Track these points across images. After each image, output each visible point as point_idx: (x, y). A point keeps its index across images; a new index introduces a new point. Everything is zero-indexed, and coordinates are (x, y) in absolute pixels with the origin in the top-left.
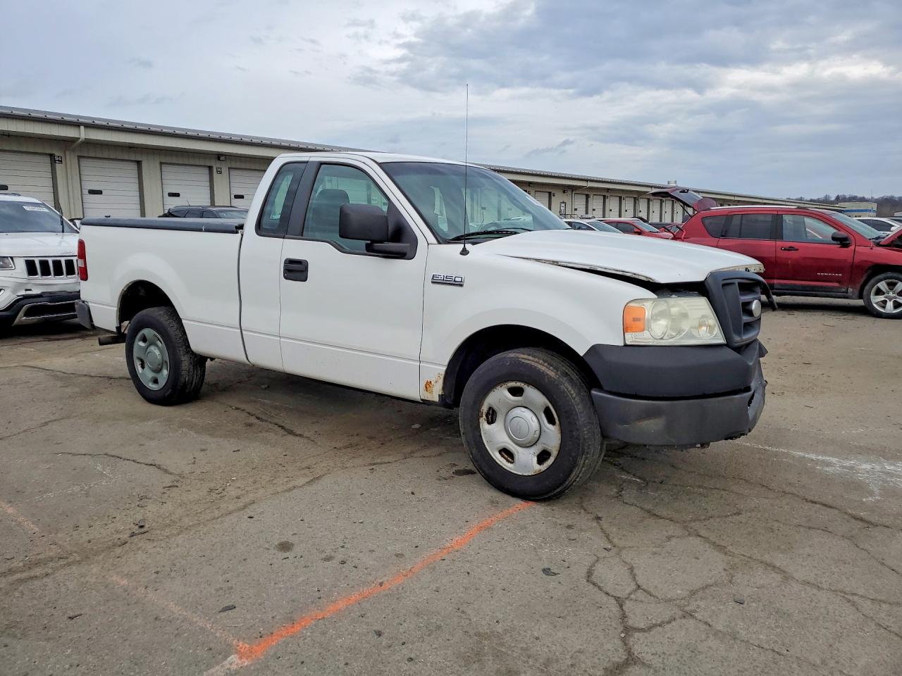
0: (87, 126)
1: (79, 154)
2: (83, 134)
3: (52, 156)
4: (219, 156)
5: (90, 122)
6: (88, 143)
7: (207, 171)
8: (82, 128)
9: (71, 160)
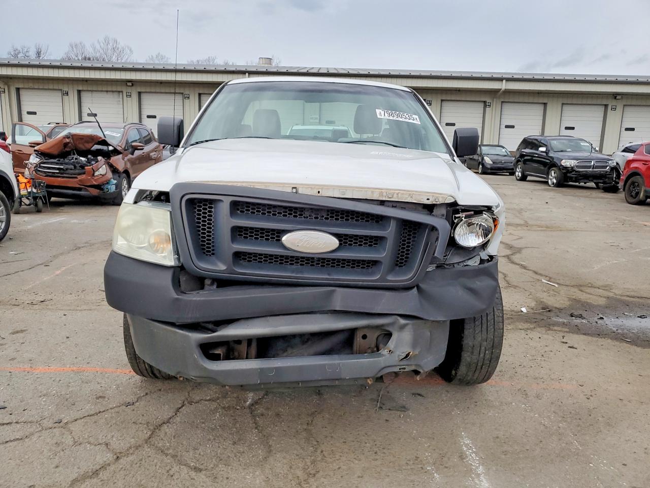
0: (508, 80)
1: (503, 100)
2: (504, 86)
3: (485, 102)
4: (615, 96)
5: (510, 76)
6: (508, 92)
7: (603, 108)
8: (504, 81)
9: (496, 105)
